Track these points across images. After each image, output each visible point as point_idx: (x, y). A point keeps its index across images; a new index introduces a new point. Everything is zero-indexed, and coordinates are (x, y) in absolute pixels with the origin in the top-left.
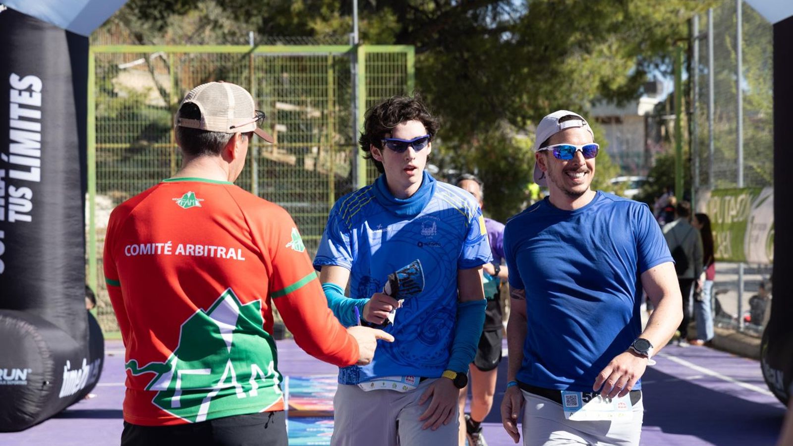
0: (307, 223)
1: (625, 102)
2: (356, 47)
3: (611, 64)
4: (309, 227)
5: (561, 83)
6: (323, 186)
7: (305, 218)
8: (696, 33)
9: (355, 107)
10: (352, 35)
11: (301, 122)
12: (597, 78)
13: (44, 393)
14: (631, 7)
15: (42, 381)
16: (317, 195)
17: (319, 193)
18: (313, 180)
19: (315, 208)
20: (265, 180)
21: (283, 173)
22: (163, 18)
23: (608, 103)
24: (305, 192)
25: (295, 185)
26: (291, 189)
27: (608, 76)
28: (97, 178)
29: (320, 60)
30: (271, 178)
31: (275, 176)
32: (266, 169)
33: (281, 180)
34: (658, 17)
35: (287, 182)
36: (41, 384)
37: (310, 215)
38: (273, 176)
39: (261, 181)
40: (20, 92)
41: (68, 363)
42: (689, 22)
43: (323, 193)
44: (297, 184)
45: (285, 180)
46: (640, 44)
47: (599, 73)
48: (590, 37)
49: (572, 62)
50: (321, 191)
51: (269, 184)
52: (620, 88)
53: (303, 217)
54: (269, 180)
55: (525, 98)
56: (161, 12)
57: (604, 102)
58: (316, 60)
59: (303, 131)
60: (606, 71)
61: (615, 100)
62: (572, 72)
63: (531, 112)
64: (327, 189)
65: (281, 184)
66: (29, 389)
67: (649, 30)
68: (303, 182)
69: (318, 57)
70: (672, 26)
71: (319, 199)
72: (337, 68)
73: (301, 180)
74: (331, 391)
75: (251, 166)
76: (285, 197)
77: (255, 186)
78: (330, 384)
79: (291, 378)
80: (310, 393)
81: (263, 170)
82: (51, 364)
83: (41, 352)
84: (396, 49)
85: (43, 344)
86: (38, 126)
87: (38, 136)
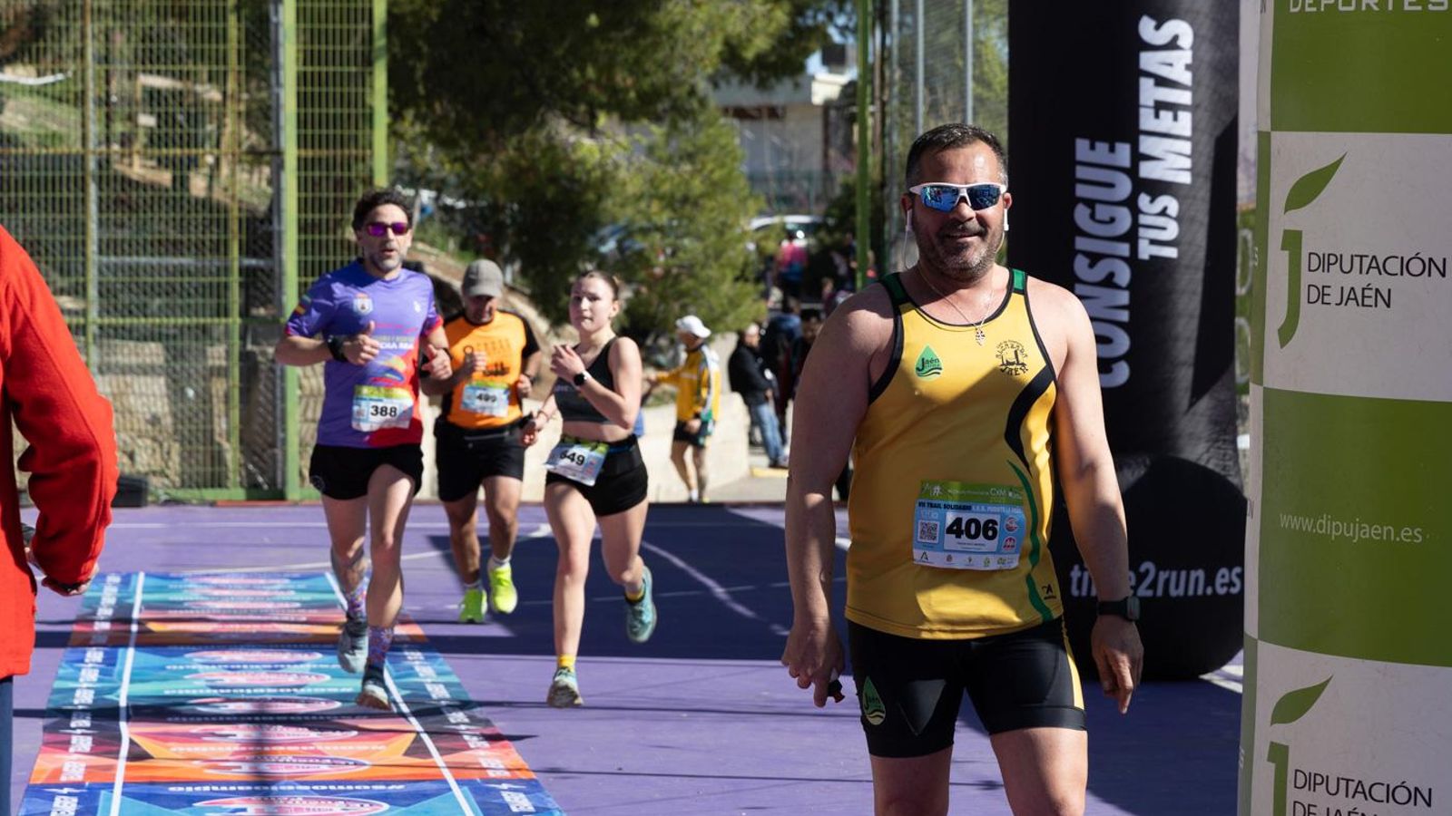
0: (189, 295)
1: (773, 80)
3: (744, 13)
4: (192, 301)
5: (656, 46)
6: (218, 227)
7: (186, 286)
9: (278, 84)
11: (178, 109)
12: (719, 38)
16: (208, 243)
17: (211, 241)
18: (200, 216)
19: (204, 267)
20: (112, 216)
21: (145, 201)
23: (741, 83)
24: (185, 238)
25: (167, 223)
26: (160, 233)
27: (739, 35)
30: (123, 212)
31: (130, 207)
32: (112, 195)
33: (141, 215)
35: (152, 219)
37: (193, 280)
38: (126, 209)
39: (104, 216)
43: (218, 241)
44: (171, 224)
45: (149, 215)
47: (722, 29)
49: (674, 8)
50: (215, 237)
51: (119, 222)
52: (760, 56)
53: (181, 284)
54: (119, 215)
55: (591, 72)
57: (735, 80)
59: (181, 126)
60: (735, 26)
61: (754, 76)
62: (674, 26)
64: (226, 232)
65: (141, 222)
68: (182, 220)
71: (211, 251)
72: (244, 12)
73: (178, 217)
74: (220, 598)
75: (84, 189)
76: (149, 248)
77: (93, 227)
78: (218, 587)
79: (148, 575)
80: (181, 603)
81: (108, 197)
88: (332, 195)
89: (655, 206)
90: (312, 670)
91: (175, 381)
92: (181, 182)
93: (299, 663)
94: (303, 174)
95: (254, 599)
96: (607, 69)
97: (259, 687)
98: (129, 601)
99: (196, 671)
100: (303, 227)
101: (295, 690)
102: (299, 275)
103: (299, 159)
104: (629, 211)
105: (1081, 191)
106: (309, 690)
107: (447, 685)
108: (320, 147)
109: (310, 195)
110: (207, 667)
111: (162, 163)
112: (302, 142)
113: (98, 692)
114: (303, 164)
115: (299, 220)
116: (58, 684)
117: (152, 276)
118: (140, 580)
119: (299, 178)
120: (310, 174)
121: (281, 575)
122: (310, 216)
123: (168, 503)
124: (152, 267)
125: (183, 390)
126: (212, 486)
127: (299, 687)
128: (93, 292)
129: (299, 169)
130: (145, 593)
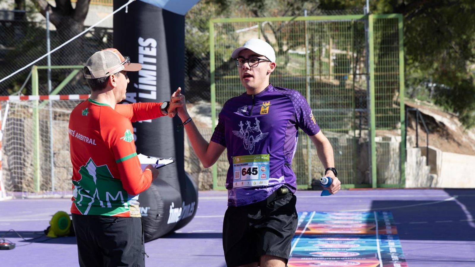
2: (368, 15)
6: (349, 98)
10: (365, 8)
13: (158, 221)
15: (156, 214)
16: (345, 104)
18: (343, 95)
19: (344, 112)
20: (315, 96)
21: (325, 91)
24: (338, 102)
25: (332, 98)
26: (330, 101)
28: (216, 96)
29: (346, 24)
30: (318, 95)
31: (320, 93)
32: (315, 89)
33: (324, 95)
35: (327, 97)
36: (156, 216)
38: (319, 93)
39: (312, 96)
40: (144, 48)
41: (173, 204)
44: (334, 98)
45: (326, 95)
50: (348, 102)
51: (317, 98)
53: (337, 117)
58: (344, 24)
64: (351, 100)
65: (324, 98)
66: (149, 219)
68: (337, 96)
69: (345, 22)
74: (337, 220)
75: (306, 88)
76: (327, 106)
78: (338, 216)
79: (317, 212)
80: (324, 221)
81: (313, 90)
82: (161, 204)
83: (156, 197)
84: (392, 16)
85: (157, 193)
86: (154, 68)
87: (155, 73)
88: (386, 87)
90: (355, 243)
91: (336, 149)
92: (342, 85)
93: (351, 241)
94: (376, 81)
95: (348, 220)
97: (335, 248)
98: (307, 221)
99: (317, 243)
100: (377, 98)
101: (347, 249)
102: (376, 114)
103: (375, 76)
106: (351, 250)
107: (397, 248)
108: (382, 71)
109: (379, 87)
110: (322, 242)
111: (336, 78)
112: (376, 70)
114: (376, 77)
115: (375, 96)
117: (328, 115)
118: (314, 214)
119: (375, 82)
120: (378, 80)
121: (360, 212)
122: (379, 94)
124: (328, 112)
125: (338, 153)
126: (348, 183)
127: (348, 248)
129: (375, 79)
130: (313, 218)
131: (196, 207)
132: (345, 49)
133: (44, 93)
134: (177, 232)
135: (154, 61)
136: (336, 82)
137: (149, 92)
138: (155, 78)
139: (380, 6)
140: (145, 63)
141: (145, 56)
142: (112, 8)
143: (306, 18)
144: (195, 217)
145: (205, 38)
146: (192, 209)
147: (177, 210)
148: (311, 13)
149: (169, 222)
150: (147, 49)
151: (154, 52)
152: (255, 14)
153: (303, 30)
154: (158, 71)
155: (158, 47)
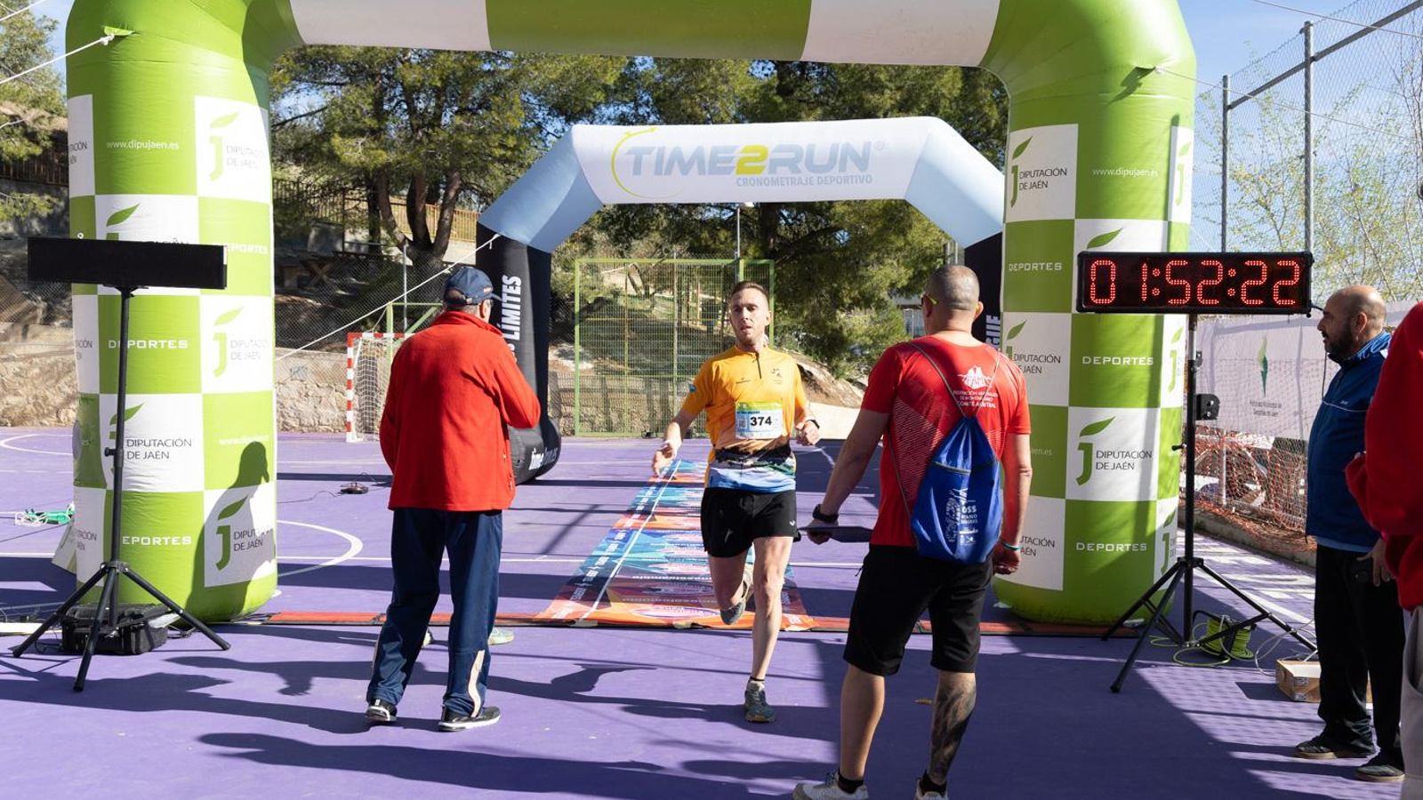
2: (739, 259)
5: (866, 281)
8: (948, 253)
10: (736, 253)
12: (889, 281)
14: (909, 238)
20: (682, 341)
22: (628, 242)
28: (580, 338)
29: (716, 268)
30: (686, 340)
31: (688, 338)
32: (682, 334)
33: (691, 341)
34: (926, 244)
39: (680, 341)
40: (508, 286)
41: (535, 450)
42: (945, 246)
45: (694, 341)
46: (918, 257)
48: (886, 256)
49: (872, 270)
51: (684, 343)
52: (903, 287)
56: (627, 238)
57: (898, 295)
58: (714, 268)
60: (894, 276)
62: (873, 277)
63: (850, 301)
67: (923, 251)
69: (716, 266)
70: (937, 248)
75: (673, 333)
77: (676, 344)
80: (689, 470)
82: (523, 449)
83: (518, 442)
84: (763, 261)
85: (519, 438)
86: (518, 307)
87: (518, 313)
89: (868, 339)
92: (710, 331)
96: (850, 291)
99: (684, 493)
104: (858, 340)
105: (988, 333)
111: (704, 323)
113: (650, 499)
116: (638, 496)
118: (679, 463)
123: (699, 437)
128: (675, 367)
130: (680, 466)
131: (558, 453)
132: (714, 295)
133: (399, 330)
134: (538, 478)
135: (518, 300)
136: (704, 328)
137: (512, 332)
138: (519, 318)
139: (751, 251)
140: (509, 302)
141: (509, 295)
142: (475, 245)
143: (675, 261)
144: (558, 463)
145: (570, 278)
146: (555, 455)
147: (538, 456)
148: (680, 256)
149: (531, 468)
150: (512, 288)
151: (518, 291)
152: (621, 254)
153: (672, 273)
154: (522, 310)
155: (522, 286)
